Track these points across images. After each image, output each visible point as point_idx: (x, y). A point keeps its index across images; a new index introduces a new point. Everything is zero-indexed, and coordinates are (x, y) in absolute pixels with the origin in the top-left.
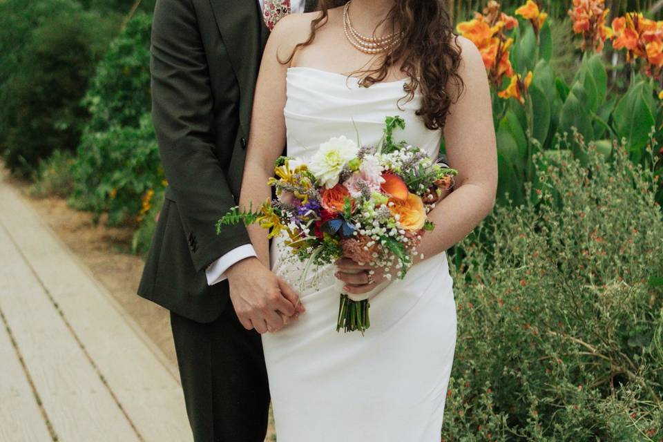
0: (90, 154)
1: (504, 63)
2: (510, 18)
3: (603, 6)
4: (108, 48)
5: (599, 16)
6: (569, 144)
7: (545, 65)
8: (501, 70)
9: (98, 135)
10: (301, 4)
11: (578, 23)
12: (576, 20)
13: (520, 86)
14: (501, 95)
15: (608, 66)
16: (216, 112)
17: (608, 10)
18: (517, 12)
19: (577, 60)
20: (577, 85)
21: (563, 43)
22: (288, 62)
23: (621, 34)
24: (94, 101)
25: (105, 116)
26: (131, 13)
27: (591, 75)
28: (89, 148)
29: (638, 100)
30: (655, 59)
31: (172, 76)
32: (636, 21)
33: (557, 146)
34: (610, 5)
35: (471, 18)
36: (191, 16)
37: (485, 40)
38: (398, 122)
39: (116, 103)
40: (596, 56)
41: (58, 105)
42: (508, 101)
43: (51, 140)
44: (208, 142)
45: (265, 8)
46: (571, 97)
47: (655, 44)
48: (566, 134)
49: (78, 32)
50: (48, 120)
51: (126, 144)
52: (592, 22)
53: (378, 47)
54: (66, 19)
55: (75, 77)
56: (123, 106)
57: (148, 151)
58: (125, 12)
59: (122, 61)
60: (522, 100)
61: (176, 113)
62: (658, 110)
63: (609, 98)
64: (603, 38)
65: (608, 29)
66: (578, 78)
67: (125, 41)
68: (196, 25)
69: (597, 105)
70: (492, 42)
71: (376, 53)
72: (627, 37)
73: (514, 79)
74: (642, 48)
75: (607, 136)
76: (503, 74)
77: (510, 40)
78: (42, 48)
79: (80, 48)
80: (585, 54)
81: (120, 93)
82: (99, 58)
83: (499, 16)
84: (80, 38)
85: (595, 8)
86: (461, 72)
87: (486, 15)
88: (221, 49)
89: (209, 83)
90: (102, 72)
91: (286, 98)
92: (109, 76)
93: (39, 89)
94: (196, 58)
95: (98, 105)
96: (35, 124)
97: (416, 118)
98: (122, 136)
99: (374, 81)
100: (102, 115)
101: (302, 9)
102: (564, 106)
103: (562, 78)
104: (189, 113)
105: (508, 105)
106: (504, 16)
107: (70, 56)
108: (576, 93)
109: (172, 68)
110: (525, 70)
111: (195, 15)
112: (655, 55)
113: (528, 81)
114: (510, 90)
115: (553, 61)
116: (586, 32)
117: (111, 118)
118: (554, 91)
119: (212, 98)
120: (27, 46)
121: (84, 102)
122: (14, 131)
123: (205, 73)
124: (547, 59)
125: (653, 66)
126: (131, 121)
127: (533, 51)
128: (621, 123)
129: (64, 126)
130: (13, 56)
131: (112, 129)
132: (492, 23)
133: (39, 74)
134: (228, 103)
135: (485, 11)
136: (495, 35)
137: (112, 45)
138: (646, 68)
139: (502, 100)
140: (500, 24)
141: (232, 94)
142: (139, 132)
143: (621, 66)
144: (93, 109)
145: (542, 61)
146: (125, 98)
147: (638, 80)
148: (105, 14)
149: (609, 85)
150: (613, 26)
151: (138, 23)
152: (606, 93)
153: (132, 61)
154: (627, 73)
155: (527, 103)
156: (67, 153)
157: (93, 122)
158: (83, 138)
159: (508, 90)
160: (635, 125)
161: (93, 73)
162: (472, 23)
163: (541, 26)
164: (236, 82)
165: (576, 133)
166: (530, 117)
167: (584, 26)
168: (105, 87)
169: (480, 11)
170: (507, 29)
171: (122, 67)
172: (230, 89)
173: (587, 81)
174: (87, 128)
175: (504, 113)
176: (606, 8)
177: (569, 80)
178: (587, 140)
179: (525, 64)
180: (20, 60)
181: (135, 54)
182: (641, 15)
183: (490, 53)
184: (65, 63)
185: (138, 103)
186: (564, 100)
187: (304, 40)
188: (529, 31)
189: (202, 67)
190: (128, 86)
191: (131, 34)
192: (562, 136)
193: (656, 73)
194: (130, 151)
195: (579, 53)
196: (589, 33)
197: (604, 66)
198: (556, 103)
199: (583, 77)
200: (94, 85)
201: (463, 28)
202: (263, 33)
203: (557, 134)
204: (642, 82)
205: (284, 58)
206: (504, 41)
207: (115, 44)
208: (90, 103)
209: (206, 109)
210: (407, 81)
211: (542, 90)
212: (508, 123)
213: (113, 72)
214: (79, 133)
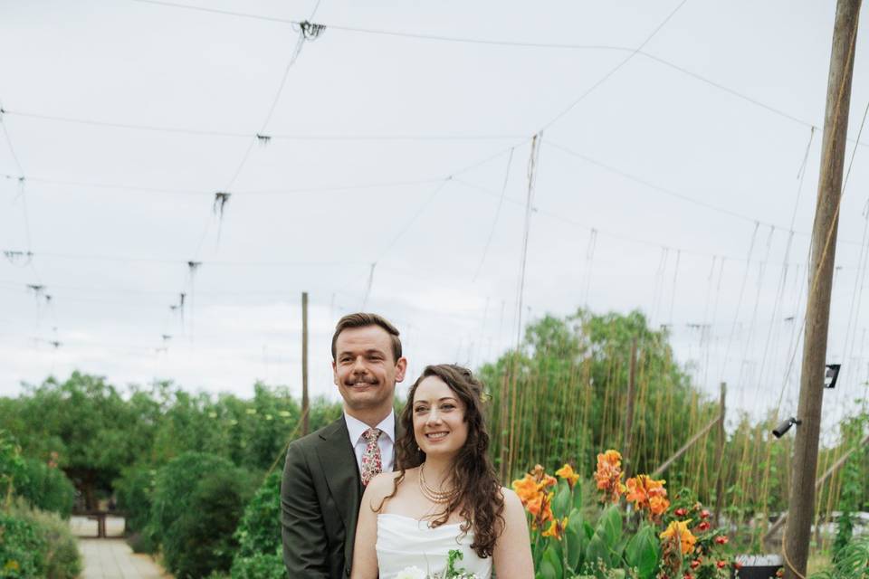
0: (239, 574)
1: (547, 511)
2: (552, 478)
3: (620, 469)
4: (255, 496)
5: (616, 477)
6: (594, 571)
7: (577, 513)
8: (544, 516)
9: (246, 560)
10: (390, 466)
11: (600, 482)
12: (599, 479)
13: (558, 528)
14: (544, 534)
15: (624, 514)
16: (329, 549)
17: (623, 473)
18: (557, 473)
19: (601, 509)
20: (600, 528)
21: (590, 496)
22: (379, 510)
23: (633, 490)
24: (242, 535)
25: (251, 546)
26: (271, 470)
27: (610, 520)
28: (239, 570)
29: (645, 540)
30: (656, 509)
31: (296, 524)
32: (644, 480)
33: (586, 572)
34: (625, 469)
35: (523, 477)
36: (308, 479)
37: (533, 493)
38: (458, 554)
39: (259, 536)
40: (614, 506)
41: (216, 537)
42: (548, 538)
43: (210, 563)
44: (322, 572)
45: (362, 470)
46: (595, 536)
47: (656, 498)
48: (592, 563)
49: (232, 484)
50: (207, 548)
51: (266, 566)
52: (611, 481)
53: (443, 498)
54: (223, 474)
55: (229, 516)
56: (264, 539)
57: (282, 572)
58: (267, 469)
59: (263, 505)
60: (560, 539)
61: (300, 552)
62: (659, 548)
63: (623, 537)
64: (619, 493)
65: (623, 486)
66: (601, 522)
67: (266, 491)
68: (313, 486)
69: (615, 542)
70: (539, 495)
71: (443, 503)
72: (637, 493)
73: (554, 523)
74: (647, 501)
75: (622, 566)
76: (546, 519)
77: (551, 494)
78: (205, 495)
79: (233, 495)
80: (606, 504)
81: (262, 529)
82: (246, 502)
83: (543, 476)
84: (233, 488)
85: (614, 470)
86: (504, 514)
87: (533, 475)
88: (331, 502)
89: (324, 528)
90: (249, 514)
91: (377, 537)
92: (254, 516)
93: (202, 525)
94: (313, 510)
95: (245, 538)
96: (199, 551)
97: (472, 550)
98: (263, 561)
99: (440, 524)
100: (248, 545)
101: (392, 469)
102: (590, 543)
103: (588, 523)
104: (308, 552)
105: (549, 542)
106: (547, 476)
107: (226, 501)
108: (598, 534)
109: (296, 518)
110: (562, 517)
111: (311, 478)
112: (656, 506)
113: (564, 525)
114: (551, 531)
115: (582, 509)
116: (607, 489)
117: (255, 548)
118: (584, 532)
119: (326, 538)
120: (194, 494)
121: (235, 535)
122: (182, 555)
123: (321, 521)
124: (578, 508)
125: (655, 515)
126: (270, 550)
127: (568, 502)
128: (632, 556)
129: (220, 553)
130: (183, 501)
131: (256, 555)
132: (538, 481)
133: (202, 514)
134: (337, 542)
135: (533, 472)
136: (540, 490)
137: (257, 493)
138: (650, 516)
139: (544, 538)
140: (544, 482)
141: (341, 536)
142: (276, 558)
143: (633, 514)
144: (242, 541)
145: (575, 510)
146: (266, 533)
147: (645, 525)
148: (251, 470)
149: (624, 527)
150: (627, 483)
151: (275, 477)
152: (622, 533)
153: (272, 505)
154: (637, 519)
155: (563, 541)
156: (223, 572)
157: (242, 550)
158: (235, 561)
159: (549, 531)
160: (643, 557)
161: (242, 514)
162: (524, 481)
163: (574, 484)
164: (343, 527)
165: (600, 563)
166: (565, 551)
167: (605, 484)
168: (251, 524)
169: (529, 473)
170: (549, 486)
171: (264, 510)
172: (339, 531)
173: (608, 525)
174: (237, 555)
175: (546, 548)
176: (622, 470)
177: (594, 524)
178: (608, 569)
179: (563, 512)
180: (188, 504)
181: (274, 500)
182: (648, 477)
183: (537, 503)
184: (221, 506)
185: (275, 537)
186: (590, 538)
187: (390, 494)
188: (566, 488)
189: (318, 517)
190: (268, 524)
191: (271, 486)
192: (589, 565)
193: (657, 520)
194: (268, 572)
195: (601, 504)
196: (609, 490)
197: (621, 514)
198: (585, 541)
199: (604, 522)
200: (243, 522)
201: (517, 484)
202: (361, 488)
203: (586, 564)
204: (648, 527)
205: (376, 508)
206: (546, 494)
207: (259, 493)
208: (240, 537)
209: (321, 548)
210: (464, 523)
211: (575, 531)
212: (549, 555)
213: (256, 513)
214: (231, 558)
